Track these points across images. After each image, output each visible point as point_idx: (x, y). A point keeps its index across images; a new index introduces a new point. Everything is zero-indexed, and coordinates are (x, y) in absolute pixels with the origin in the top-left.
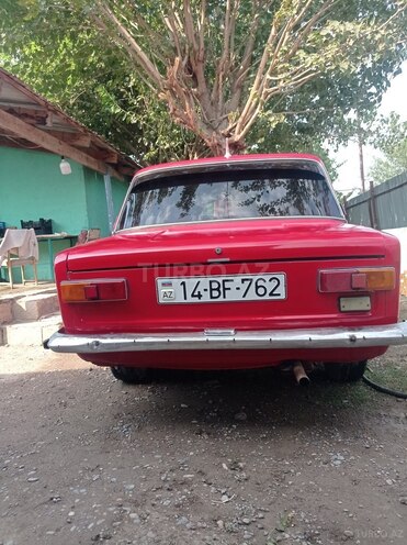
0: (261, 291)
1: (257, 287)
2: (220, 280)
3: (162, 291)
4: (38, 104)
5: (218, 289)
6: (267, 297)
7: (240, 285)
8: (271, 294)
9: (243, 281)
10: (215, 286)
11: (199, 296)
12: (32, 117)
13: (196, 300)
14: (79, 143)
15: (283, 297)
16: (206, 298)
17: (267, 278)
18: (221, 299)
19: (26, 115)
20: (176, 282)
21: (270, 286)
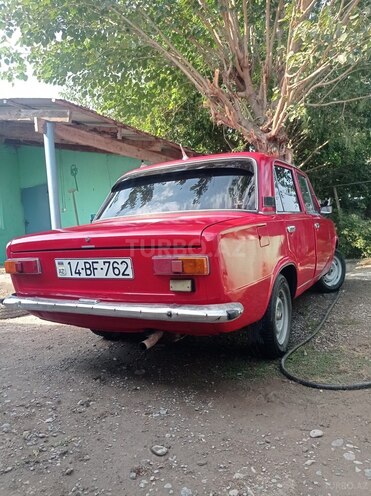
0: (117, 271)
1: (114, 268)
2: (90, 261)
3: (59, 267)
4: (107, 123)
5: (89, 269)
6: (121, 276)
7: (103, 266)
8: (123, 274)
9: (104, 263)
10: (88, 266)
11: (79, 273)
12: (108, 133)
13: (77, 276)
14: (153, 149)
15: (131, 277)
16: (83, 275)
17: (119, 261)
18: (92, 276)
19: (104, 132)
20: (66, 262)
21: (122, 268)
